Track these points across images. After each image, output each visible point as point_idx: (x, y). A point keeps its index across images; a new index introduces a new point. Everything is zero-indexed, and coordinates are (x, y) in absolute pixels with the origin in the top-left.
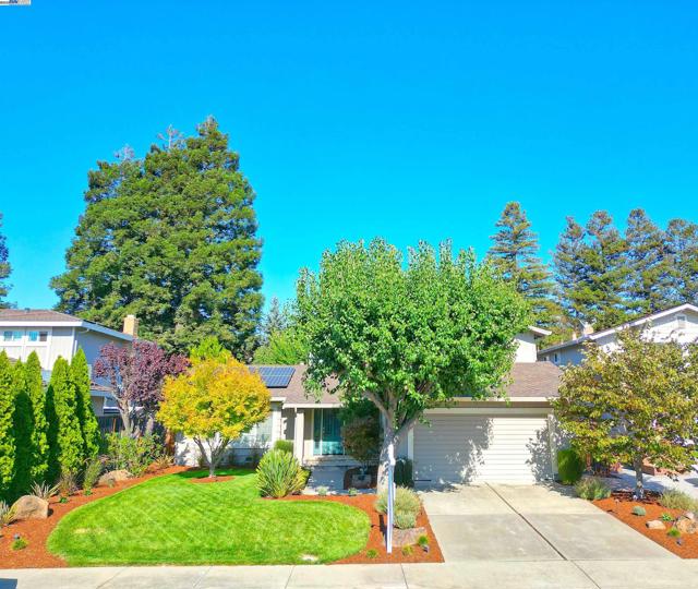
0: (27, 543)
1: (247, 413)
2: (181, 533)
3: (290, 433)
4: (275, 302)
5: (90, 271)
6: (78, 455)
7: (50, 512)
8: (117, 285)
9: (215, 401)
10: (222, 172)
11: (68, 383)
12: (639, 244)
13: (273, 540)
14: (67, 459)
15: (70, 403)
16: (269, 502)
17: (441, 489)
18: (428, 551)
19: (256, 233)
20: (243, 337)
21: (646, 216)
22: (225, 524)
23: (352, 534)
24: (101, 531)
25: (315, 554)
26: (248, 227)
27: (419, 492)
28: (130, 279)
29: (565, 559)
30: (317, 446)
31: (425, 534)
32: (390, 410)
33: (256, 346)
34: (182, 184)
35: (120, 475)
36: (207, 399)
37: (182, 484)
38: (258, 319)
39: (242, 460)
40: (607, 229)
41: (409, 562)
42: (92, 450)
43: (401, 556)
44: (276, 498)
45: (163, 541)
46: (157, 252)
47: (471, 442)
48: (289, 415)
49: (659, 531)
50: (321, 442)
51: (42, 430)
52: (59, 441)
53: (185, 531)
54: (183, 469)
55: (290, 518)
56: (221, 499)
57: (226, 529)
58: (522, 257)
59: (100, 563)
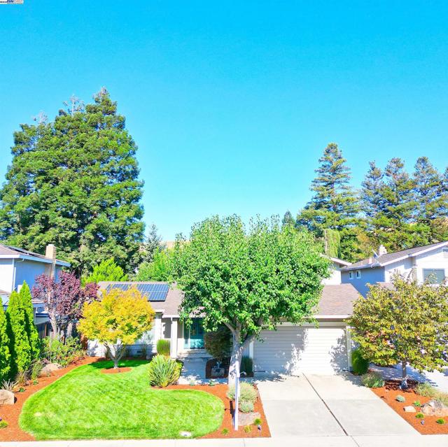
0: (7, 423)
1: (140, 326)
2: (103, 416)
3: (167, 333)
4: (154, 227)
5: (18, 207)
6: (28, 358)
7: (16, 400)
8: (38, 217)
9: (119, 319)
10: (112, 131)
11: (19, 309)
12: (423, 183)
13: (162, 420)
14: (21, 361)
15: (21, 323)
16: (156, 391)
17: (271, 378)
18: (261, 429)
19: (139, 176)
20: (131, 254)
21: (430, 162)
22: (130, 410)
23: (213, 416)
24: (51, 415)
25: (190, 431)
26: (132, 171)
27: (257, 382)
28: (48, 213)
29: (347, 435)
30: (186, 342)
31: (259, 417)
32: (237, 330)
33: (141, 260)
34: (83, 141)
35: (53, 367)
36: (112, 318)
37: (97, 375)
38: (141, 240)
39: (135, 353)
40: (400, 171)
41: (248, 437)
42: (35, 352)
43: (243, 433)
44: (161, 387)
45: (92, 422)
46: (66, 192)
47: (293, 345)
48: (168, 322)
49: (411, 414)
50: (189, 340)
51: (5, 344)
52: (15, 349)
53: (105, 414)
54: (94, 360)
55: (172, 404)
56: (124, 387)
57: (131, 412)
58: (339, 185)
59: (56, 438)
